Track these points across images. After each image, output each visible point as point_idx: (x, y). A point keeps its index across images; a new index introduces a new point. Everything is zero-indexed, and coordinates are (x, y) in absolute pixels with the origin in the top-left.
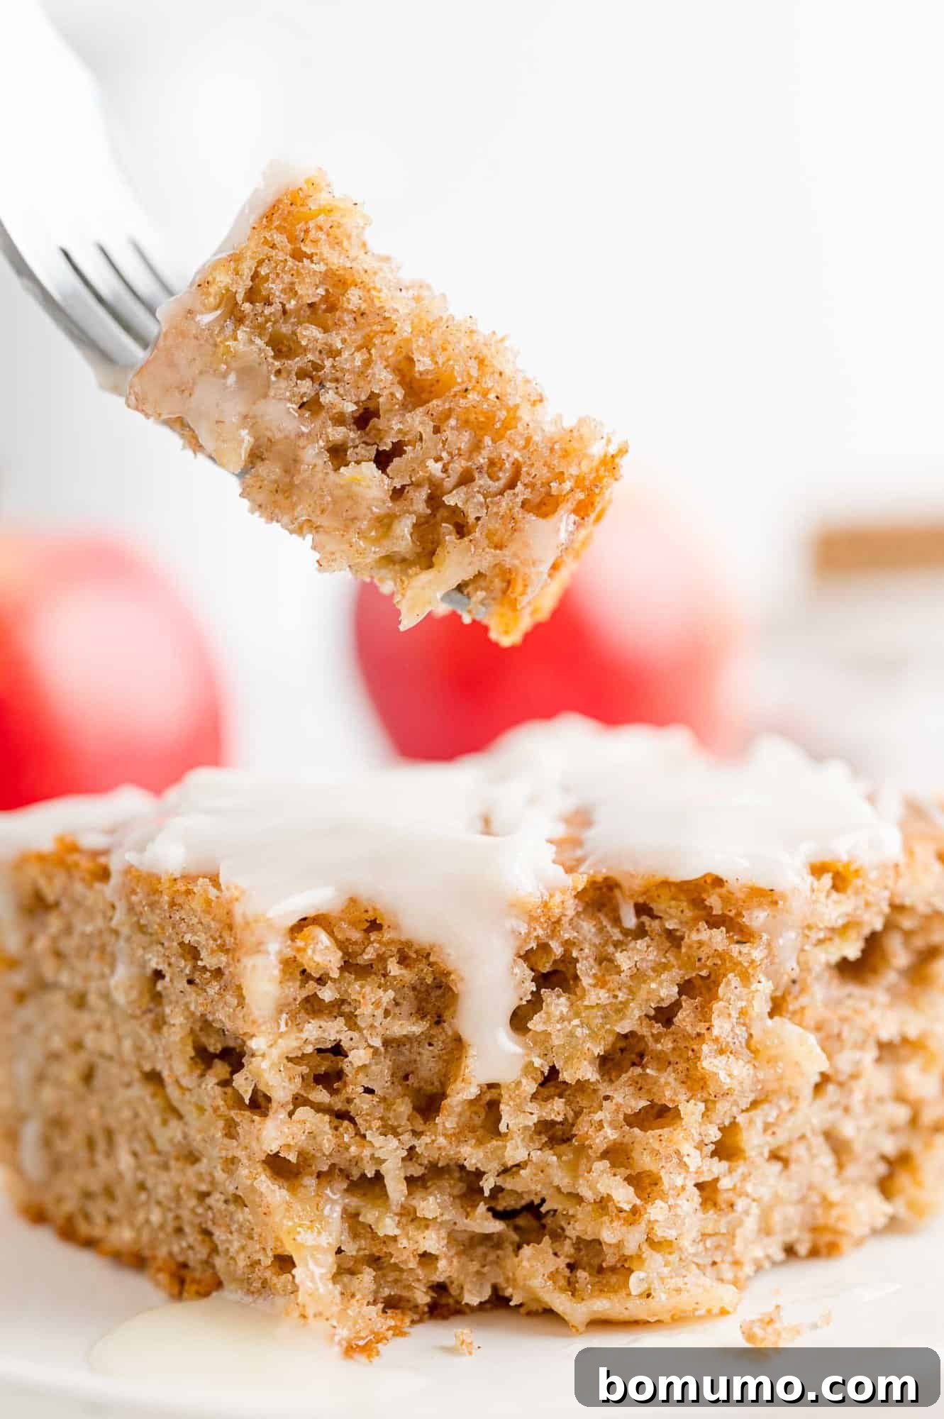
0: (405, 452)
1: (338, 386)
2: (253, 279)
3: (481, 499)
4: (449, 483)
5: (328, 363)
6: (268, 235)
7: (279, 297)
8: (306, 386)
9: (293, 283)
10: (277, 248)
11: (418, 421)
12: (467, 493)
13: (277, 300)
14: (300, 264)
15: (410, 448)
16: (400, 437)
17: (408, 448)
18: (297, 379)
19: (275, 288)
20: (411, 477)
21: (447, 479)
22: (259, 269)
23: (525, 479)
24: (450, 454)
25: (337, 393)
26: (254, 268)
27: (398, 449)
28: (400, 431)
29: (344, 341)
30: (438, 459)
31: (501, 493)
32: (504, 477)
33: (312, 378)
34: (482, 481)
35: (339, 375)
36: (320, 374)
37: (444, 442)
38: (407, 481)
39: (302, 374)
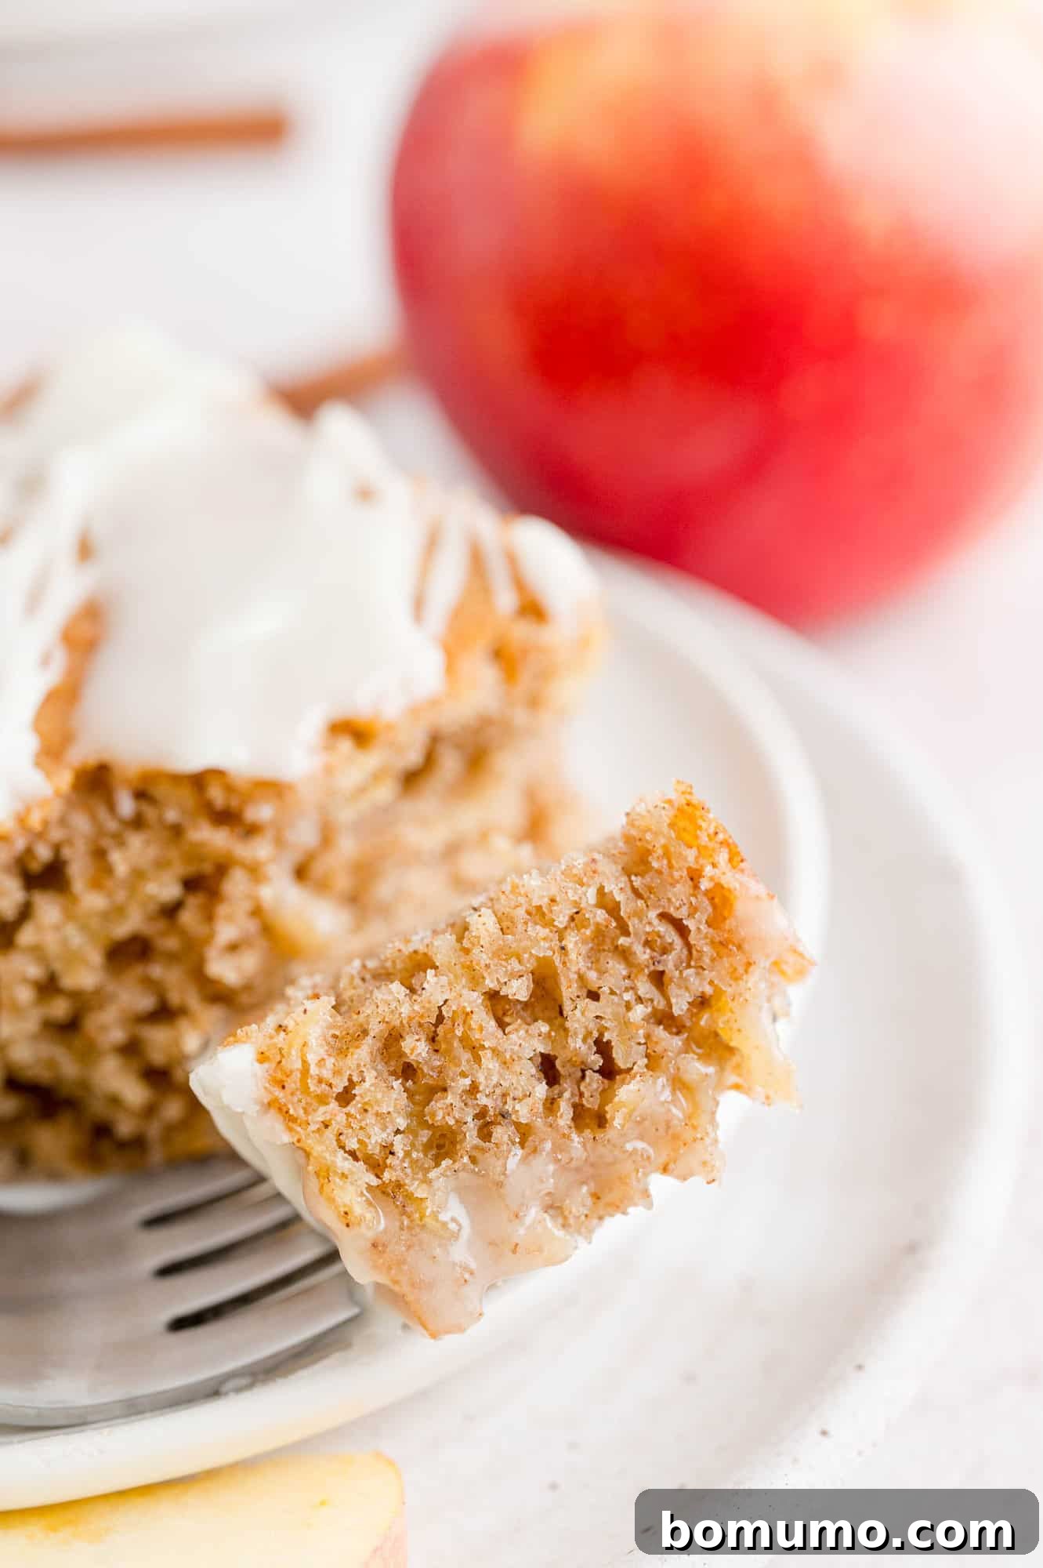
0: (609, 1042)
1: (512, 1095)
2: (356, 1159)
3: (691, 971)
4: (660, 1003)
5: (483, 1100)
6: (313, 1127)
7: (389, 1134)
8: (500, 1133)
9: (377, 1114)
10: (330, 1120)
11: (581, 1016)
12: (680, 987)
13: (391, 1138)
14: (357, 1098)
15: (606, 1034)
16: (591, 1041)
17: (607, 1037)
18: (490, 1141)
19: (377, 1137)
20: (639, 1044)
21: (655, 1003)
22: (347, 1149)
23: (681, 914)
24: (627, 990)
25: (520, 1100)
26: (346, 1155)
27: (603, 1048)
28: (584, 1040)
29: (463, 1075)
30: (628, 1007)
31: (688, 946)
32: (671, 936)
33: (491, 1123)
34: (669, 963)
35: (498, 1091)
36: (491, 1113)
37: (612, 993)
38: (642, 1048)
39: (485, 1133)
